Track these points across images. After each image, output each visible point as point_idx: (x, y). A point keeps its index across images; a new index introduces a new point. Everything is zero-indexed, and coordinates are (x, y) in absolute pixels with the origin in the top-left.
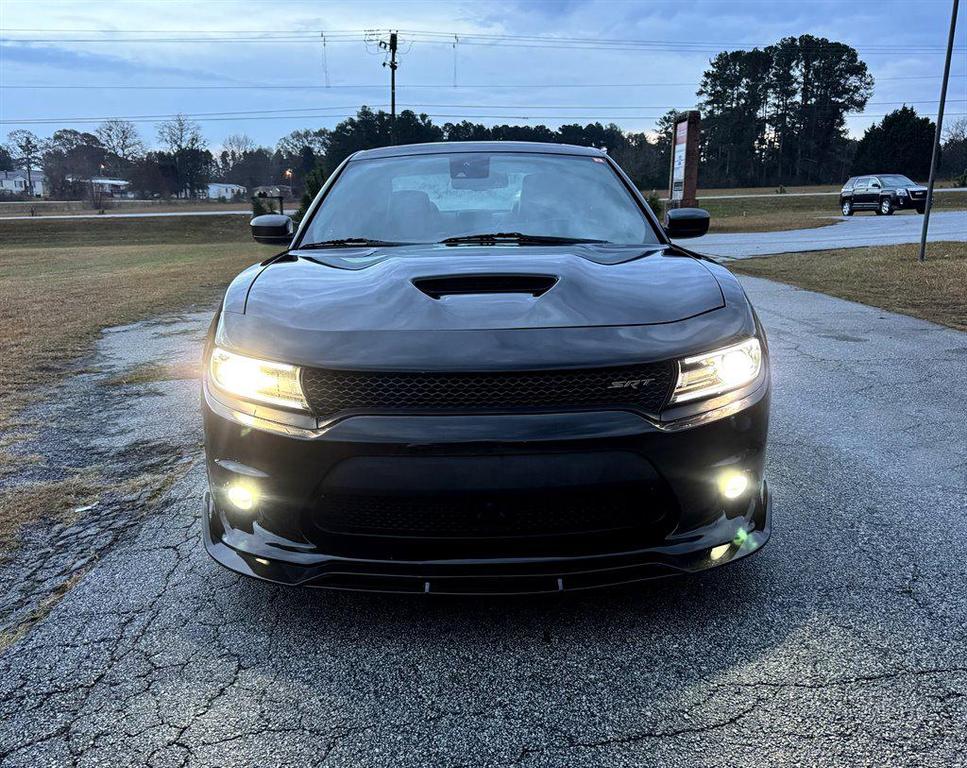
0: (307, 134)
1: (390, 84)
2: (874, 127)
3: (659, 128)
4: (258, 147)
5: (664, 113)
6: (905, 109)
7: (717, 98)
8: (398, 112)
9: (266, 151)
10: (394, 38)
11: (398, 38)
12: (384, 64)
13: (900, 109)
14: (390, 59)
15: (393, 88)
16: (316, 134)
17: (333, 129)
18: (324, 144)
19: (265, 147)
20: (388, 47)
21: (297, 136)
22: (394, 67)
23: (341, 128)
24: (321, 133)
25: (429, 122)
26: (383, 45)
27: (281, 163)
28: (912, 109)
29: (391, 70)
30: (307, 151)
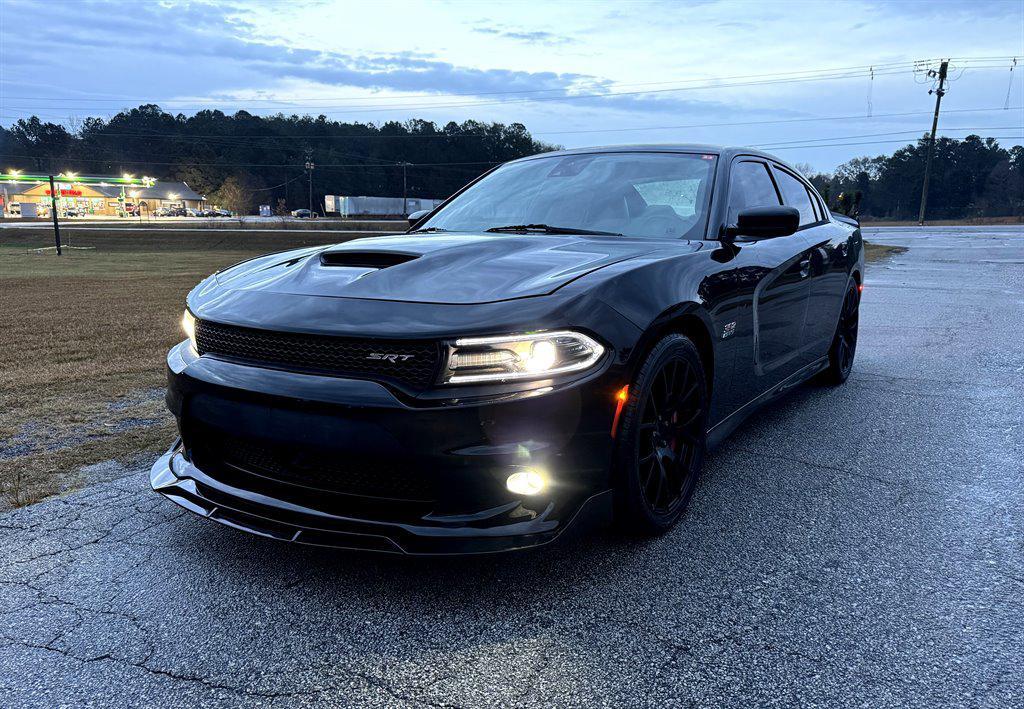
0: (865, 161)
1: (934, 110)
4: (817, 174)
8: (938, 136)
9: (824, 177)
10: (944, 66)
11: (949, 66)
12: (930, 92)
14: (938, 87)
15: (937, 114)
16: (874, 161)
17: (890, 156)
18: (880, 170)
19: (823, 173)
20: (938, 75)
21: (856, 163)
22: (940, 94)
23: (900, 154)
24: (879, 159)
25: (996, 146)
26: (932, 74)
27: (836, 187)
29: (936, 96)
30: (863, 177)
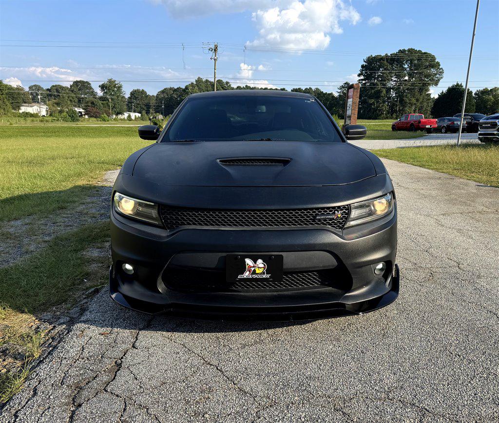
2: (443, 92)
3: (339, 91)
5: (342, 84)
6: (458, 84)
7: (368, 77)
8: (217, 80)
10: (216, 46)
13: (456, 84)
17: (183, 87)
23: (187, 87)
26: (211, 50)
28: (461, 84)
